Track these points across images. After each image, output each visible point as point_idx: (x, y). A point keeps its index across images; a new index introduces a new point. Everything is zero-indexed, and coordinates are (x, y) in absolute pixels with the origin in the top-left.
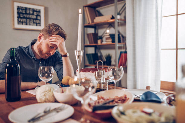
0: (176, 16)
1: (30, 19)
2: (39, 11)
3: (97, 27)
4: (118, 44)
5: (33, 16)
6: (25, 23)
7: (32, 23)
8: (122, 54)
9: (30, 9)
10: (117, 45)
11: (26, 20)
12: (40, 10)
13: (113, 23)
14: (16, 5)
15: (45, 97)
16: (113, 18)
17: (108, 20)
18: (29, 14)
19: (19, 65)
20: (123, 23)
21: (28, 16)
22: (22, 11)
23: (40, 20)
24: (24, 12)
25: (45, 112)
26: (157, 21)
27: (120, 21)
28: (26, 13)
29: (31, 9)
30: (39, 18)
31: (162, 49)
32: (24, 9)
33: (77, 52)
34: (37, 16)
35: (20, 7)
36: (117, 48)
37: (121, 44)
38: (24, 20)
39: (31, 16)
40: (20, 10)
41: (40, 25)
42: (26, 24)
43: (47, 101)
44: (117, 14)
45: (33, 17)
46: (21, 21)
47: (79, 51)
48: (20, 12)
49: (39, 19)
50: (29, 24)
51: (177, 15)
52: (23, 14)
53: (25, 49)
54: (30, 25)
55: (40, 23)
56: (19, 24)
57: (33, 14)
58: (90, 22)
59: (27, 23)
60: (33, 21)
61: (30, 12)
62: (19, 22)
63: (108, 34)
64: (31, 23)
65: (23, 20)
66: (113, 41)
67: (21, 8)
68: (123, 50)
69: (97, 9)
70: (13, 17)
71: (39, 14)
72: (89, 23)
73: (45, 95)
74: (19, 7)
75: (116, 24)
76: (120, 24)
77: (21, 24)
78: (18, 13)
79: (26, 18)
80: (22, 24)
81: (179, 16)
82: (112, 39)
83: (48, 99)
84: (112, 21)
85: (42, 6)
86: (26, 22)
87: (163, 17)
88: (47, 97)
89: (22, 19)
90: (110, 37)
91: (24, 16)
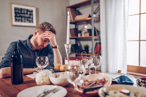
0: (139, 15)
1: (24, 17)
2: (32, 11)
3: (77, 24)
4: (95, 37)
6: (21, 21)
8: (97, 45)
9: (24, 9)
10: (94, 37)
12: (32, 10)
13: (91, 20)
14: (14, 6)
15: (42, 81)
16: (90, 16)
17: (86, 18)
18: (24, 13)
19: (21, 56)
20: (98, 20)
21: (23, 15)
22: (18, 11)
23: (32, 18)
24: (20, 12)
25: (44, 93)
26: (125, 19)
27: (95, 19)
28: (21, 13)
29: (25, 10)
30: (31, 16)
31: (128, 41)
32: (20, 10)
33: (66, 45)
34: (30, 15)
35: (17, 8)
36: (93, 40)
37: (97, 37)
38: (20, 18)
39: (26, 15)
40: (17, 11)
41: (33, 22)
42: (22, 22)
43: (44, 83)
44: (93, 13)
45: (27, 16)
46: (18, 19)
47: (68, 45)
48: (16, 12)
50: (24, 21)
51: (140, 14)
52: (19, 13)
53: (24, 42)
54: (25, 22)
55: (32, 21)
56: (16, 21)
57: (27, 14)
58: (72, 19)
59: (23, 21)
60: (27, 19)
61: (24, 12)
62: (16, 20)
63: (86, 29)
64: (25, 21)
66: (91, 35)
67: (17, 9)
68: (98, 42)
69: (77, 9)
70: (11, 16)
71: (32, 14)
72: (71, 21)
73: (42, 79)
74: (16, 8)
75: (93, 21)
76: (95, 21)
77: (17, 22)
79: (22, 17)
80: (19, 22)
81: (141, 15)
82: (89, 33)
83: (45, 83)
84: (89, 19)
85: (34, 7)
87: (129, 16)
88: (45, 80)
89: (18, 18)
90: (88, 31)
91: (20, 15)
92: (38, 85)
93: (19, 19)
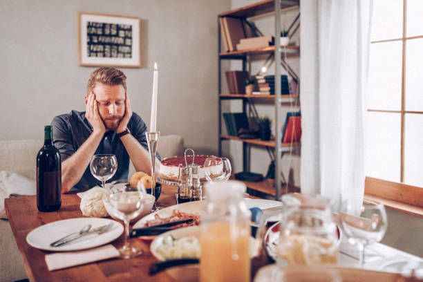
0: (401, 42)
1: (111, 44)
2: (130, 30)
3: (248, 57)
4: (282, 98)
5: (117, 38)
6: (102, 54)
7: (116, 52)
8: (291, 118)
9: (111, 25)
10: (280, 99)
11: (104, 48)
12: (131, 26)
14: (86, 19)
15: (91, 208)
17: (262, 48)
18: (110, 35)
20: (295, 50)
21: (107, 40)
22: (95, 32)
23: (130, 46)
24: (100, 32)
27: (286, 51)
28: (104, 35)
29: (113, 26)
30: (128, 42)
31: (369, 110)
32: (100, 27)
34: (126, 38)
35: (93, 23)
36: (279, 105)
37: (289, 97)
38: (100, 48)
39: (114, 40)
40: (93, 29)
41: (131, 57)
42: (104, 56)
45: (117, 40)
46: (95, 49)
48: (92, 32)
49: (129, 44)
50: (109, 55)
51: (404, 39)
52: (98, 36)
54: (111, 56)
55: (130, 53)
56: (90, 56)
57: (117, 35)
58: (231, 49)
59: (106, 53)
60: (117, 49)
61: (111, 32)
62: (91, 52)
63: (263, 77)
64: (113, 53)
65: (97, 48)
66: (272, 92)
67: (94, 25)
69: (248, 19)
70: (80, 42)
71: (129, 35)
72: (229, 51)
73: (91, 205)
74: (91, 24)
77: (93, 56)
78: (90, 35)
79: (104, 44)
80: (97, 56)
81: (407, 41)
82: (270, 86)
84: (270, 48)
85: (135, 18)
86: (104, 51)
87: (372, 42)
88: (95, 208)
89: (96, 46)
90: (266, 82)
91: (100, 39)
92: (85, 217)
93: (98, 50)
